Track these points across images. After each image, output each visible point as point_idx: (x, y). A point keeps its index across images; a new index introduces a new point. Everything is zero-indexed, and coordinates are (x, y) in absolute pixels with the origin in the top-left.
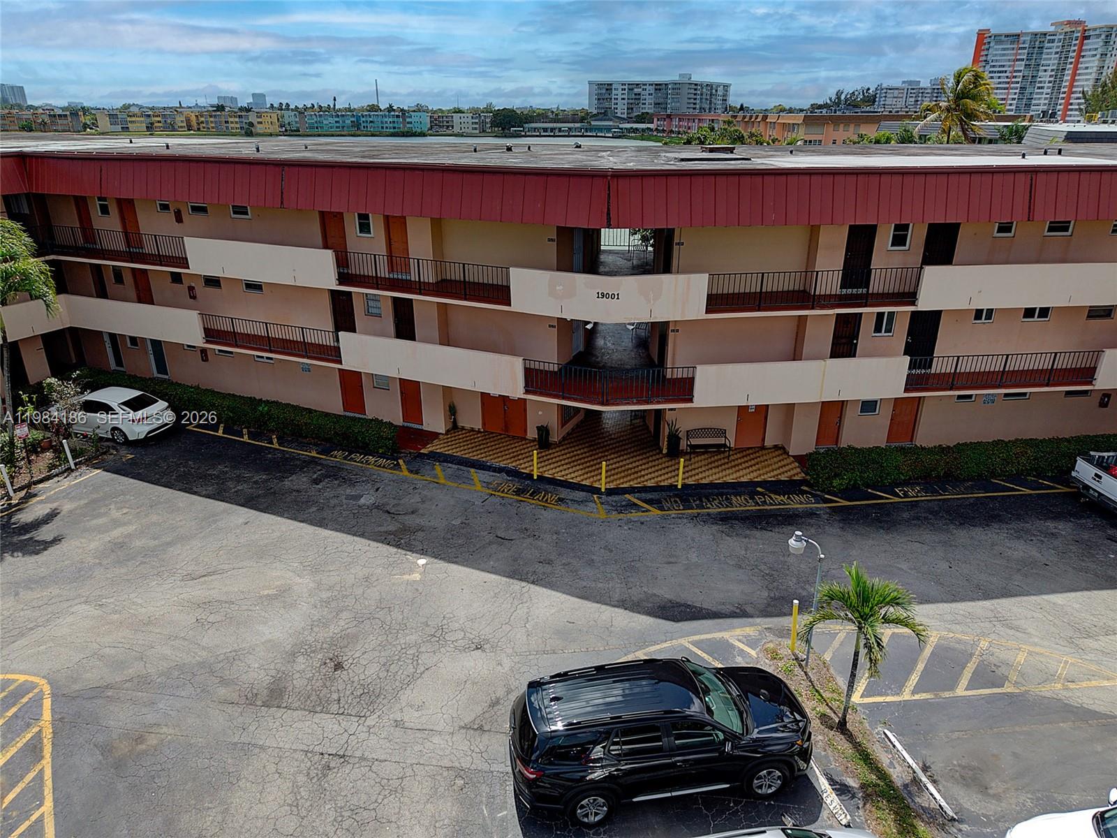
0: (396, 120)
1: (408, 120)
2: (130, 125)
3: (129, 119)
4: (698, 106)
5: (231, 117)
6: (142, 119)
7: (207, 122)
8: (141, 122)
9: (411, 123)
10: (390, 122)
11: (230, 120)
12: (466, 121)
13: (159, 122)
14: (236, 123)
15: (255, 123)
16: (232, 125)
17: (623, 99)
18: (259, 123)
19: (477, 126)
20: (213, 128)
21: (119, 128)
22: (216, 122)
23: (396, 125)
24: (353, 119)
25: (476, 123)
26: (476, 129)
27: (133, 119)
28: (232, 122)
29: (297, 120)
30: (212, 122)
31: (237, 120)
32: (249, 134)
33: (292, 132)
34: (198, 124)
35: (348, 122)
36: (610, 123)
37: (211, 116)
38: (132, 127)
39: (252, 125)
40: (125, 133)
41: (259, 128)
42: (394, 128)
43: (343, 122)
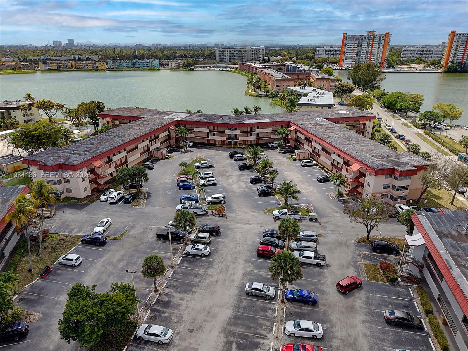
0: (148, 64)
1: (153, 64)
2: (51, 67)
3: (51, 65)
4: (254, 57)
5: (89, 64)
6: (55, 65)
7: (79, 65)
8: (55, 66)
9: (154, 65)
10: (146, 65)
11: (89, 65)
12: (173, 64)
13: (62, 66)
14: (91, 66)
15: (99, 66)
16: (89, 67)
17: (228, 55)
18: (100, 66)
20: (81, 67)
21: (47, 68)
22: (83, 66)
23: (148, 66)
24: (132, 63)
25: (177, 65)
26: (177, 67)
27: (52, 65)
28: (89, 66)
29: (113, 64)
30: (81, 65)
32: (97, 70)
33: (110, 69)
34: (75, 66)
35: (130, 64)
36: (224, 65)
37: (81, 63)
38: (52, 68)
39: (97, 67)
40: (50, 70)
41: (100, 68)
42: (148, 67)
43: (129, 64)
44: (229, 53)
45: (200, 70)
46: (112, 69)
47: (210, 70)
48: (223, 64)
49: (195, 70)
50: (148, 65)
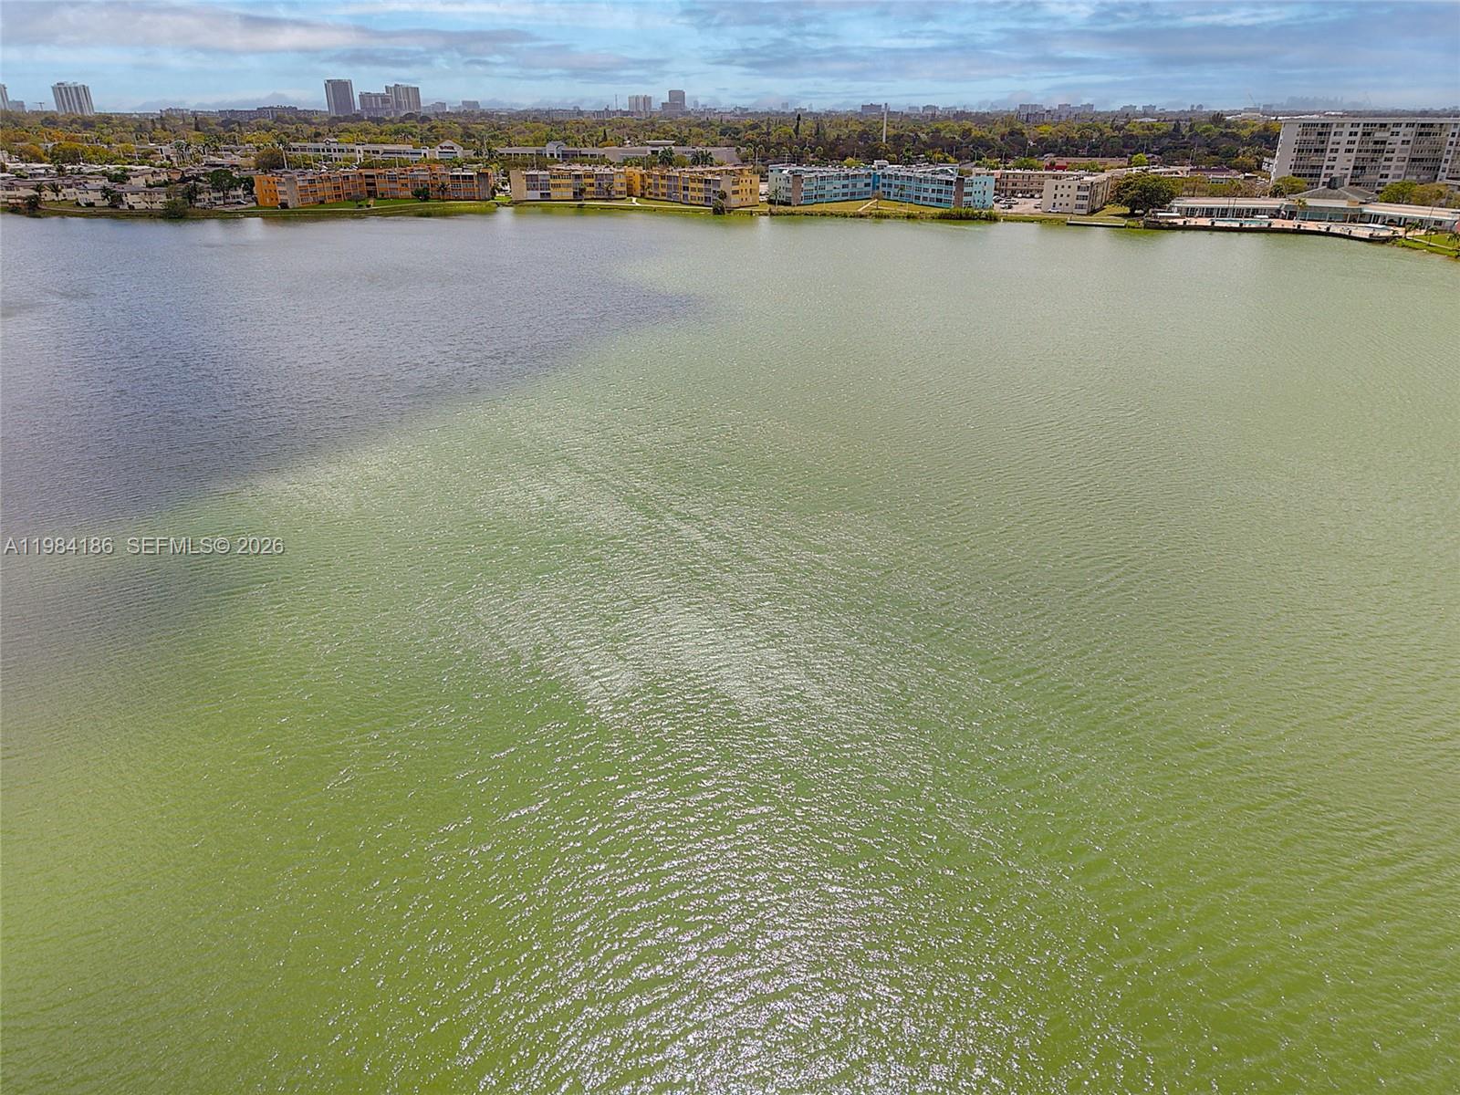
0: (944, 187)
1: (966, 190)
2: (552, 191)
3: (552, 182)
5: (693, 181)
6: (569, 181)
7: (657, 186)
8: (568, 186)
9: (970, 194)
10: (933, 191)
11: (692, 185)
12: (1065, 191)
13: (592, 185)
14: (700, 190)
15: (729, 193)
16: (693, 194)
17: (1349, 151)
18: (736, 192)
19: (1086, 202)
20: (663, 194)
21: (536, 195)
22: (669, 187)
23: (942, 196)
24: (868, 181)
25: (1084, 198)
26: (1081, 207)
27: (558, 181)
28: (693, 189)
29: (790, 186)
30: (663, 186)
31: (702, 186)
32: (718, 211)
33: (780, 206)
34: (643, 187)
35: (860, 185)
36: (1343, 204)
37: (663, 178)
38: (555, 193)
39: (723, 196)
40: (546, 202)
41: (734, 201)
42: (939, 200)
43: (854, 186)
44: (1357, 138)
45: (1212, 229)
46: (782, 208)
47: (1269, 230)
48: (1338, 197)
49: (1185, 228)
50: (940, 191)
